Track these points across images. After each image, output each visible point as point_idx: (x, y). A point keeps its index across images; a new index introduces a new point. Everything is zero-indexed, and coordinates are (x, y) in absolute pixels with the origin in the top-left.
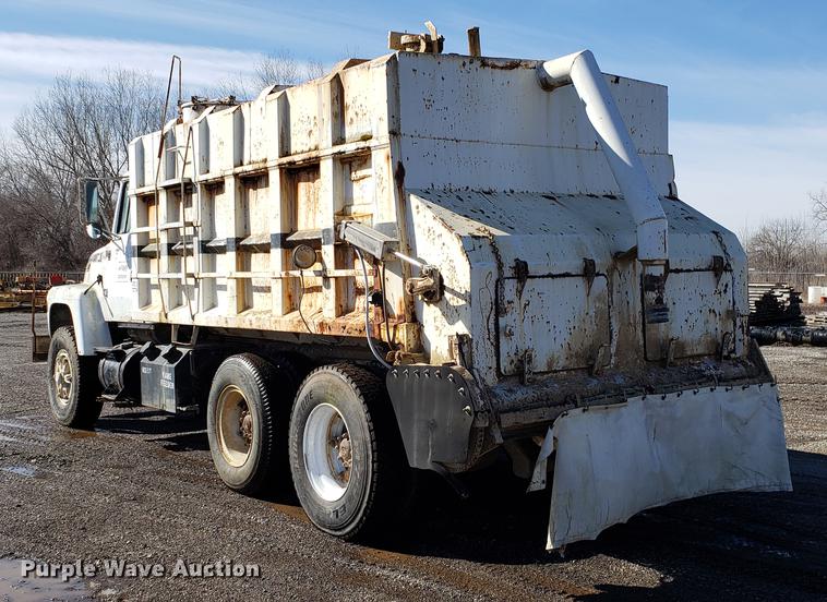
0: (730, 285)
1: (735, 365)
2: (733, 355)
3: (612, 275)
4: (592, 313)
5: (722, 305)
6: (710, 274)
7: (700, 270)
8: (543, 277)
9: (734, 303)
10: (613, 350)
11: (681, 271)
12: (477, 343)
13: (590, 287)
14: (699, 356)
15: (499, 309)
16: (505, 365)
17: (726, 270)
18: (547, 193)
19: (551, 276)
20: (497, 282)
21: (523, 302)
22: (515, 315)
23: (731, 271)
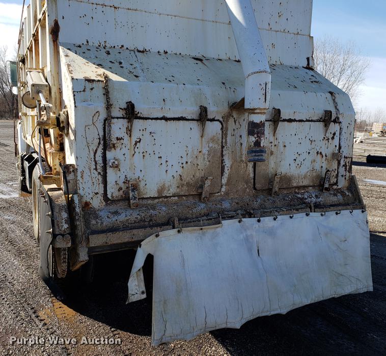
0: (338, 134)
1: (335, 195)
2: (335, 187)
3: (227, 121)
4: (205, 151)
5: (329, 149)
6: (321, 125)
7: (312, 121)
8: (157, 119)
9: (340, 148)
10: (224, 181)
11: (295, 120)
12: (82, 172)
13: (203, 130)
14: (304, 187)
15: (106, 144)
16: (112, 191)
17: (335, 121)
18: (199, 56)
19: (165, 119)
20: (105, 121)
21: (134, 139)
22: (124, 150)
23: (340, 123)
